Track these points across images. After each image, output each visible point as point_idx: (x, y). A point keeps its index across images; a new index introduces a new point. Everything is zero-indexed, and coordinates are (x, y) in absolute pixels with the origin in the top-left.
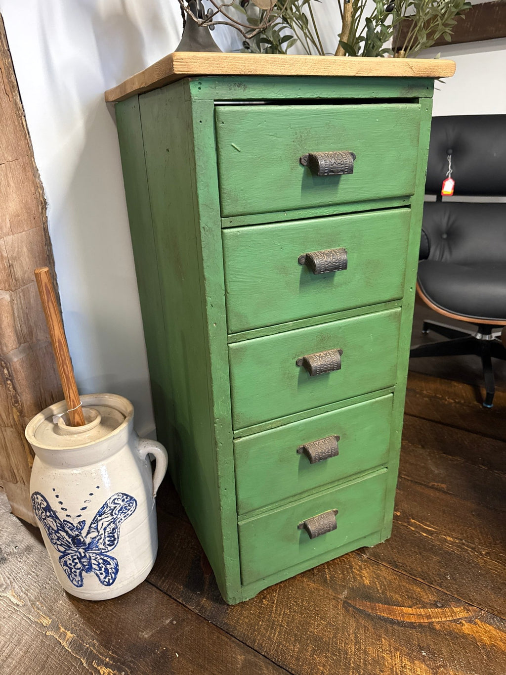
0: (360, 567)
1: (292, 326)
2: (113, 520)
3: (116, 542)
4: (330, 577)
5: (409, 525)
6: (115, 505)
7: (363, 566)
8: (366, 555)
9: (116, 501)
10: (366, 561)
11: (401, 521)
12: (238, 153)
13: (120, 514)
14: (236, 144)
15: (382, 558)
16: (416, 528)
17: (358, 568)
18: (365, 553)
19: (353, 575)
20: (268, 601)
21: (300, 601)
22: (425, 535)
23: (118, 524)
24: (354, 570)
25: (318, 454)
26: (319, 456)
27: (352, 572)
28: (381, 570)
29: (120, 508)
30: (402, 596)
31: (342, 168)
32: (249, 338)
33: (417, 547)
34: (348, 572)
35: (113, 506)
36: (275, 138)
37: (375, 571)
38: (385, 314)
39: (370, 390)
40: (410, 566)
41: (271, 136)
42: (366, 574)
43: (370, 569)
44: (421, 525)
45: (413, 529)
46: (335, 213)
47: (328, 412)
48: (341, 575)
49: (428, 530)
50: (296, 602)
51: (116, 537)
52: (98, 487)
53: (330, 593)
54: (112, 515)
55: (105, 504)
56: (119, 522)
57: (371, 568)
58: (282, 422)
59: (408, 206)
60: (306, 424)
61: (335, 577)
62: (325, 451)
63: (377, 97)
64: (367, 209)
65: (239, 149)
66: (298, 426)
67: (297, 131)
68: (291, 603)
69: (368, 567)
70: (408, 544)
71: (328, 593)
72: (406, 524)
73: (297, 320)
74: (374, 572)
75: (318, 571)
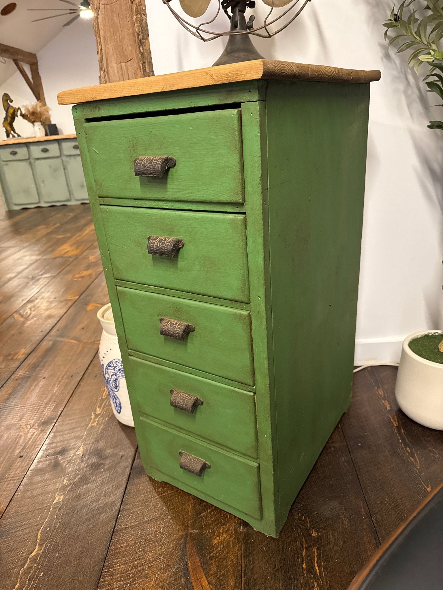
0: (228, 530)
1: (154, 290)
2: (115, 373)
3: (118, 388)
4: (204, 515)
5: (306, 549)
6: (116, 365)
7: (230, 532)
8: (242, 530)
9: (117, 363)
10: (236, 532)
11: (305, 540)
12: (98, 155)
13: (119, 372)
14: (95, 149)
15: (249, 541)
16: (308, 556)
17: (226, 529)
18: (244, 528)
19: (217, 528)
20: (162, 490)
21: (172, 508)
22: (304, 566)
23: (118, 378)
24: (222, 528)
25: (176, 401)
26: (175, 403)
27: (219, 528)
28: (234, 547)
29: (119, 369)
30: (216, 573)
31: (151, 171)
32: (127, 286)
33: (281, 565)
34: (217, 525)
35: (115, 365)
36: (117, 145)
37: (231, 542)
38: (230, 311)
39: (224, 376)
40: (254, 567)
41: (114, 143)
42: (223, 538)
43: (230, 538)
44: (316, 559)
45: (304, 554)
46: (173, 208)
47: (191, 374)
48: (211, 521)
49: (313, 567)
50: (169, 505)
51: (118, 385)
52: (111, 349)
53: (189, 522)
54: (114, 370)
55: (112, 361)
56: (119, 377)
57: (232, 539)
58: (157, 361)
59: (244, 213)
60: (175, 374)
61: (206, 519)
62: (181, 402)
63: (196, 106)
64: (201, 209)
65: (98, 153)
66: (169, 372)
67: (130, 139)
68: (167, 504)
69: (231, 536)
70: (280, 557)
71: (188, 520)
72: (305, 545)
73: (158, 287)
74: (229, 543)
75: (205, 506)
